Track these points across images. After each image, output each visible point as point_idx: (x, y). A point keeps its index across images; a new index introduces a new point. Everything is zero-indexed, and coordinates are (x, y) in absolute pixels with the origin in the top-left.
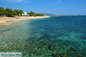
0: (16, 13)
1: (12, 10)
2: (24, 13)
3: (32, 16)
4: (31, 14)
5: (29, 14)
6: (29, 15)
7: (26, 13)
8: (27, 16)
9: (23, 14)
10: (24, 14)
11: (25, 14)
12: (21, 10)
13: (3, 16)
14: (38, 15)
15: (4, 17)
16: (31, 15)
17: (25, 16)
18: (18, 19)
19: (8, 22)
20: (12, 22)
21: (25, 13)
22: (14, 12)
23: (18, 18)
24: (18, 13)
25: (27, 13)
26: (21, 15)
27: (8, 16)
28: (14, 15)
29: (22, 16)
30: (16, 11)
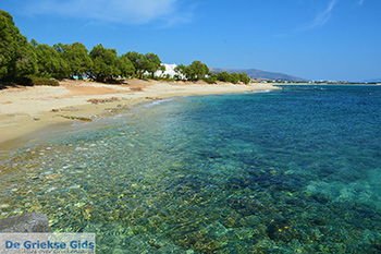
0: (129, 66)
1: (114, 51)
2: (163, 69)
3: (196, 80)
4: (194, 73)
5: (186, 71)
6: (183, 77)
7: (175, 66)
8: (177, 79)
9: (158, 73)
10: (166, 73)
11: (170, 70)
12: (152, 56)
13: (80, 78)
14: (223, 78)
15: (84, 84)
16: (193, 75)
17: (167, 79)
18: (138, 95)
19: (95, 101)
20: (114, 105)
21: (167, 66)
22: (122, 61)
23: (139, 90)
24: (138, 67)
25: (176, 70)
26: (153, 77)
27: (100, 79)
28: (124, 74)
29: (156, 79)
30: (132, 58)
